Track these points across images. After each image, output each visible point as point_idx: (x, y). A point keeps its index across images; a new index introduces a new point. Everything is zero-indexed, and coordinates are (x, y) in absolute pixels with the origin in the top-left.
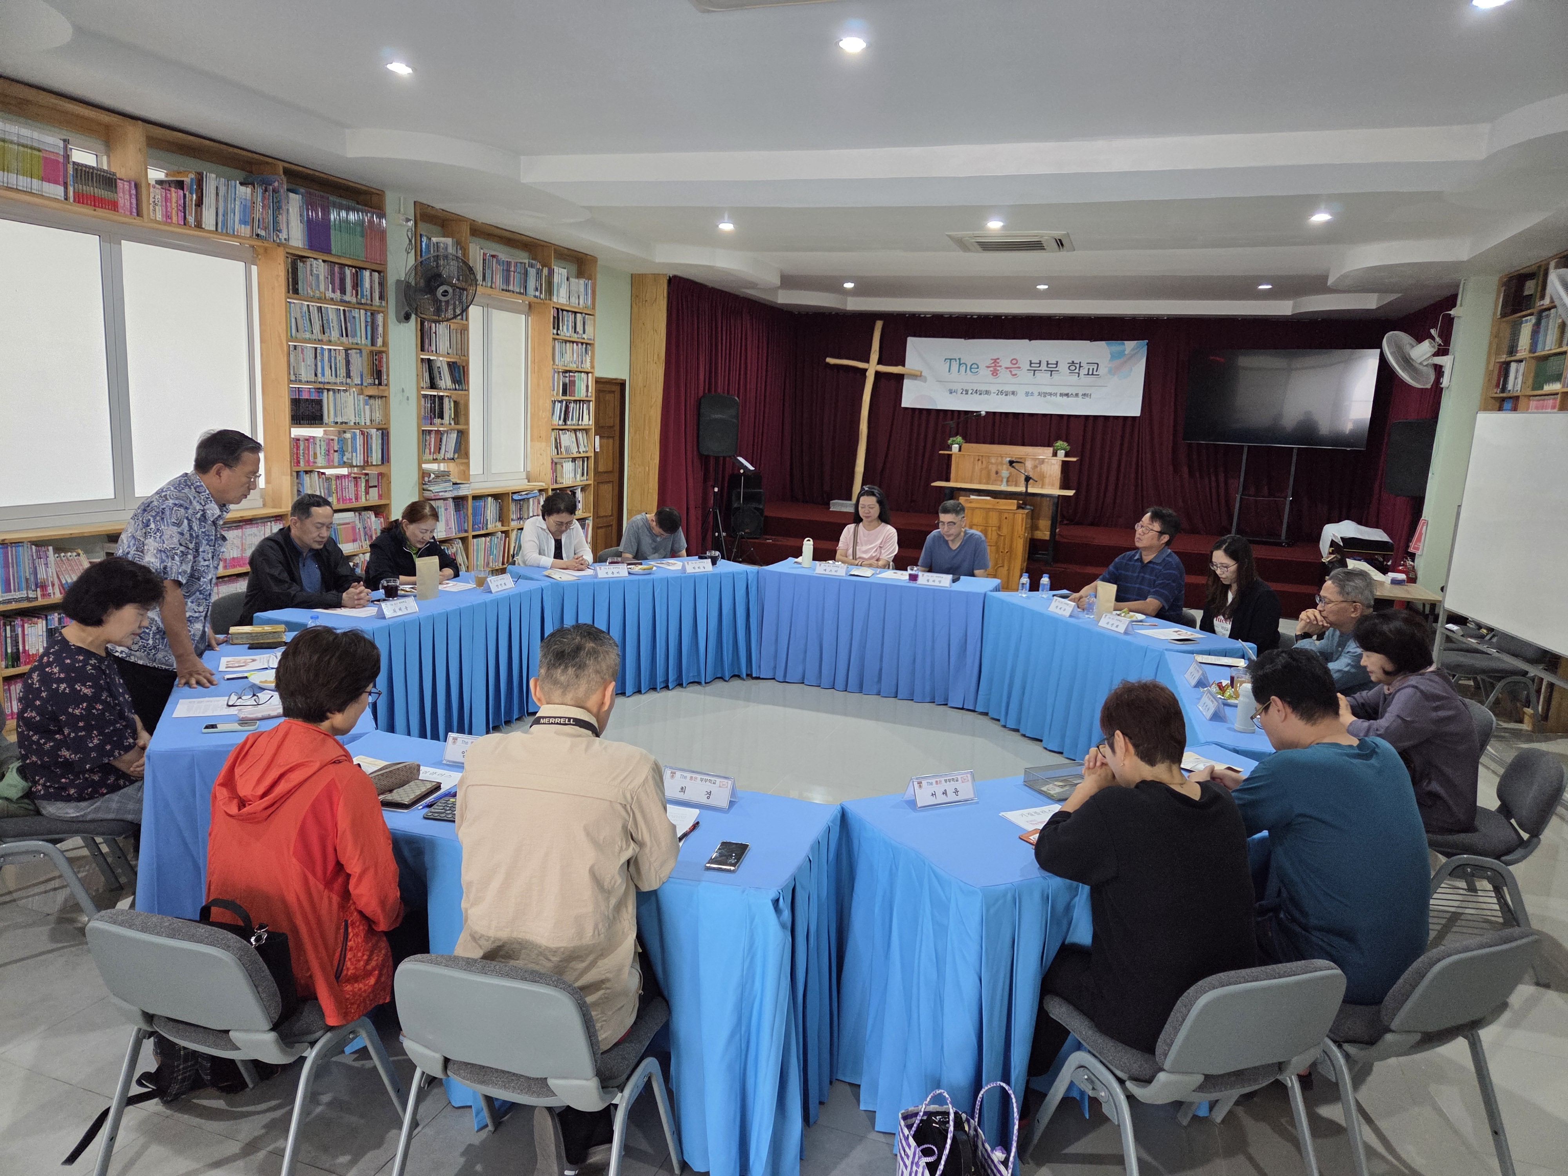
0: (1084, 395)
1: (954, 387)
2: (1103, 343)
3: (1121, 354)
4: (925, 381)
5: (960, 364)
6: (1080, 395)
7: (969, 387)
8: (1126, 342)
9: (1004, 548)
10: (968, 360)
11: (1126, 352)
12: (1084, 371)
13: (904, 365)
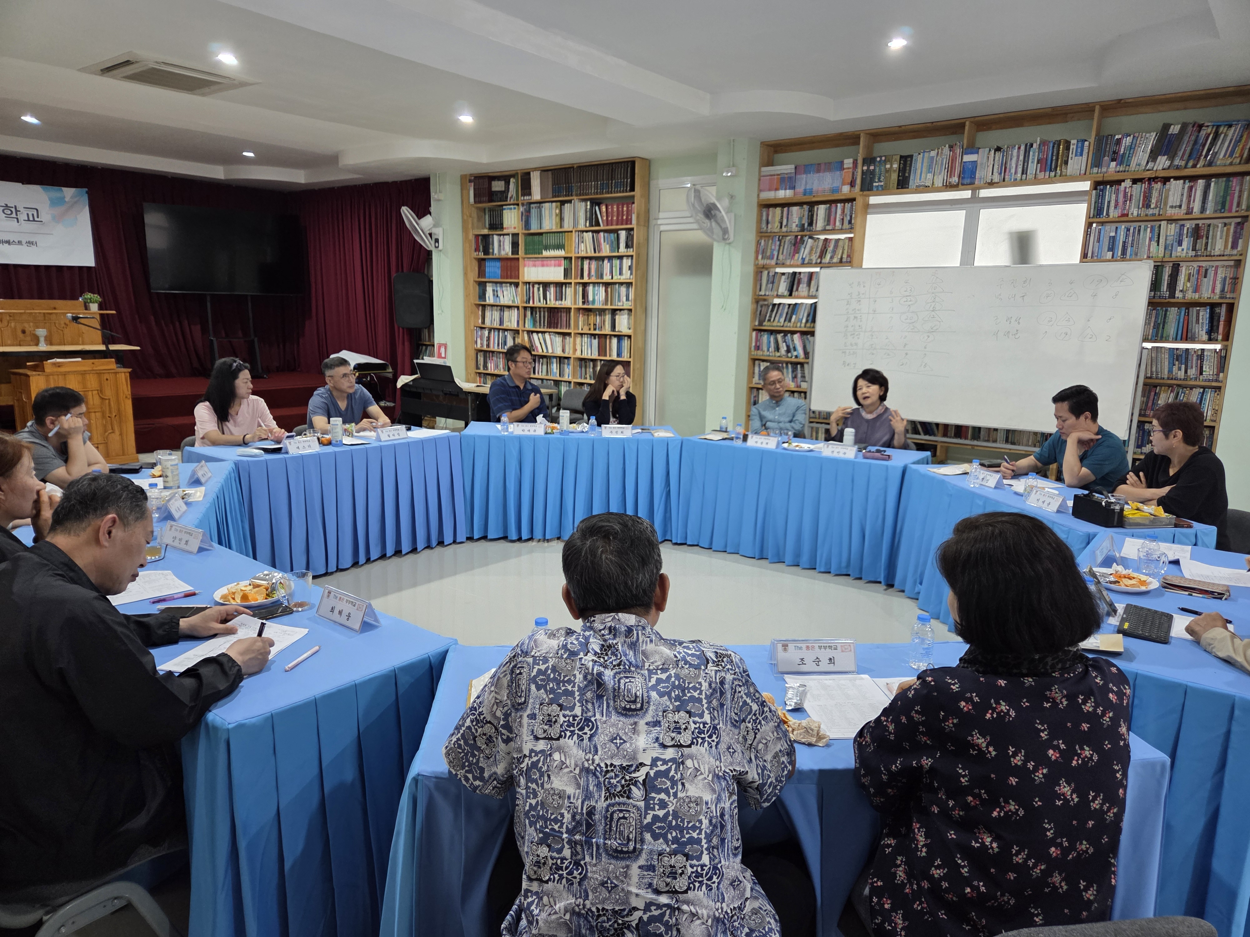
0: (29, 242)
2: (37, 187)
3: (60, 201)
6: (24, 243)
8: (64, 189)
9: (110, 412)
11: (67, 199)
12: (23, 217)
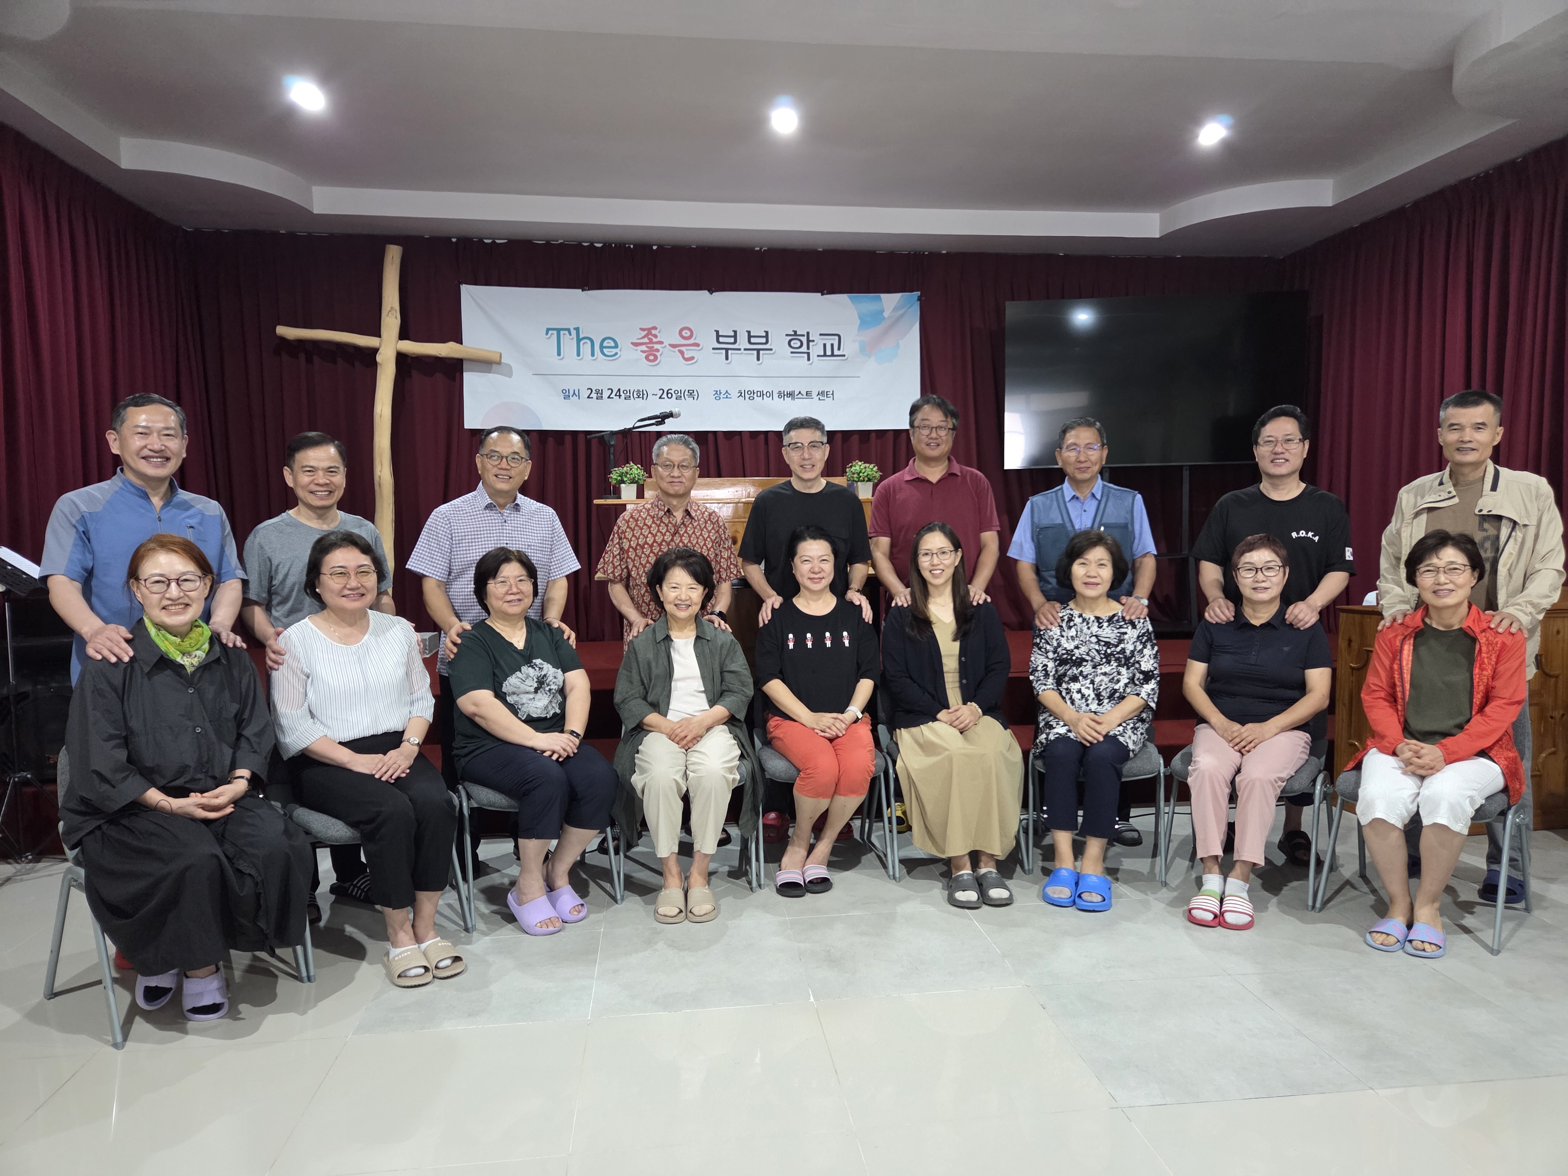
0: (821, 394)
1: (571, 384)
2: (843, 298)
3: (876, 318)
4: (508, 372)
5: (579, 340)
6: (814, 394)
7: (603, 385)
8: (882, 295)
10: (595, 331)
11: (886, 314)
12: (816, 350)
13: (460, 341)
